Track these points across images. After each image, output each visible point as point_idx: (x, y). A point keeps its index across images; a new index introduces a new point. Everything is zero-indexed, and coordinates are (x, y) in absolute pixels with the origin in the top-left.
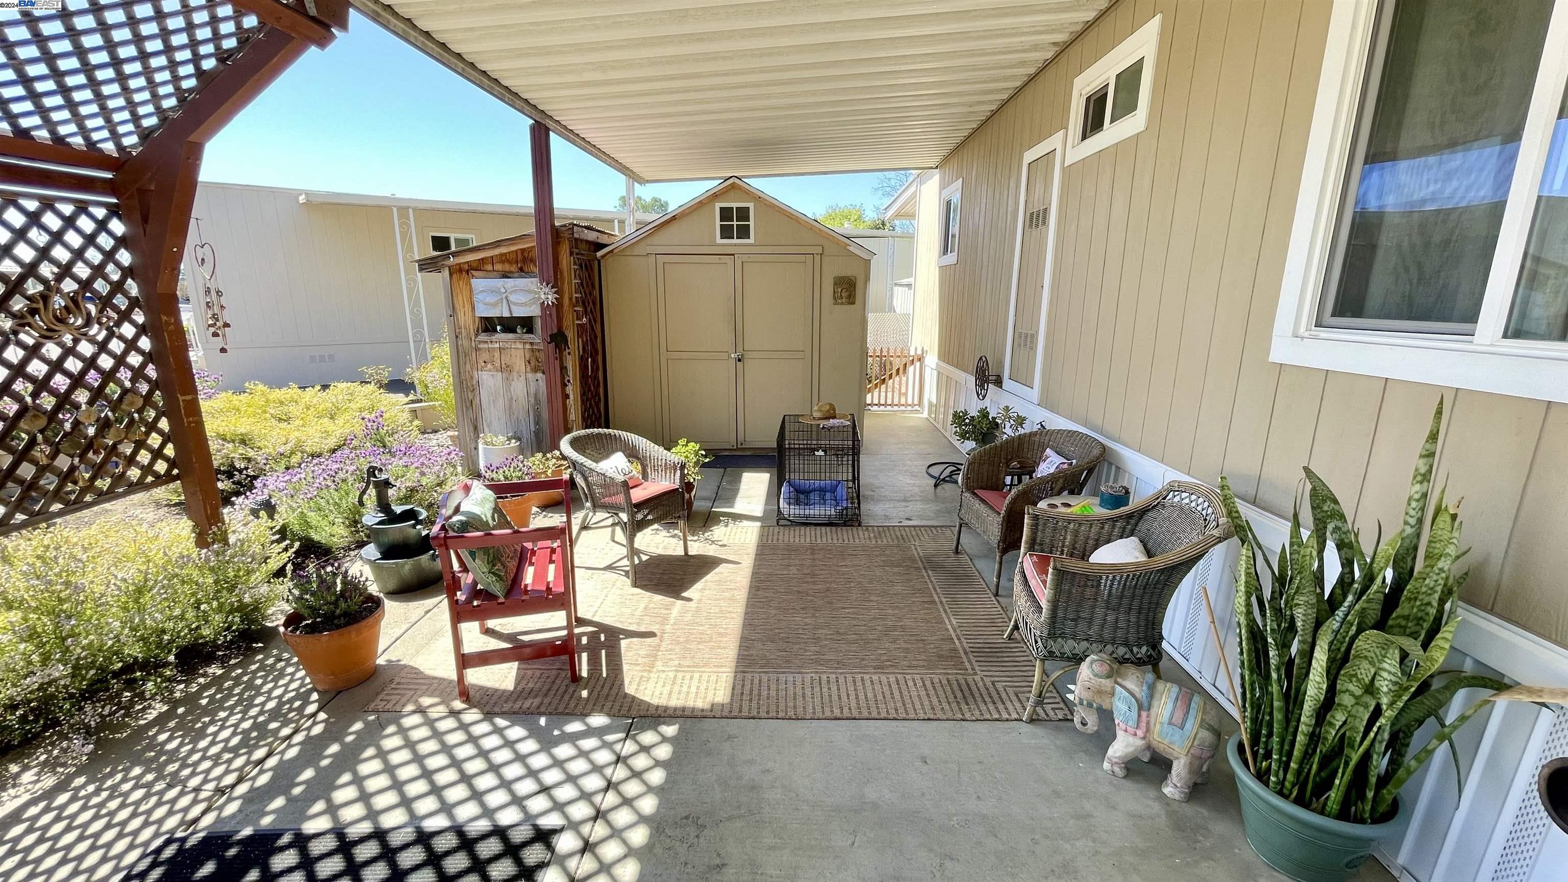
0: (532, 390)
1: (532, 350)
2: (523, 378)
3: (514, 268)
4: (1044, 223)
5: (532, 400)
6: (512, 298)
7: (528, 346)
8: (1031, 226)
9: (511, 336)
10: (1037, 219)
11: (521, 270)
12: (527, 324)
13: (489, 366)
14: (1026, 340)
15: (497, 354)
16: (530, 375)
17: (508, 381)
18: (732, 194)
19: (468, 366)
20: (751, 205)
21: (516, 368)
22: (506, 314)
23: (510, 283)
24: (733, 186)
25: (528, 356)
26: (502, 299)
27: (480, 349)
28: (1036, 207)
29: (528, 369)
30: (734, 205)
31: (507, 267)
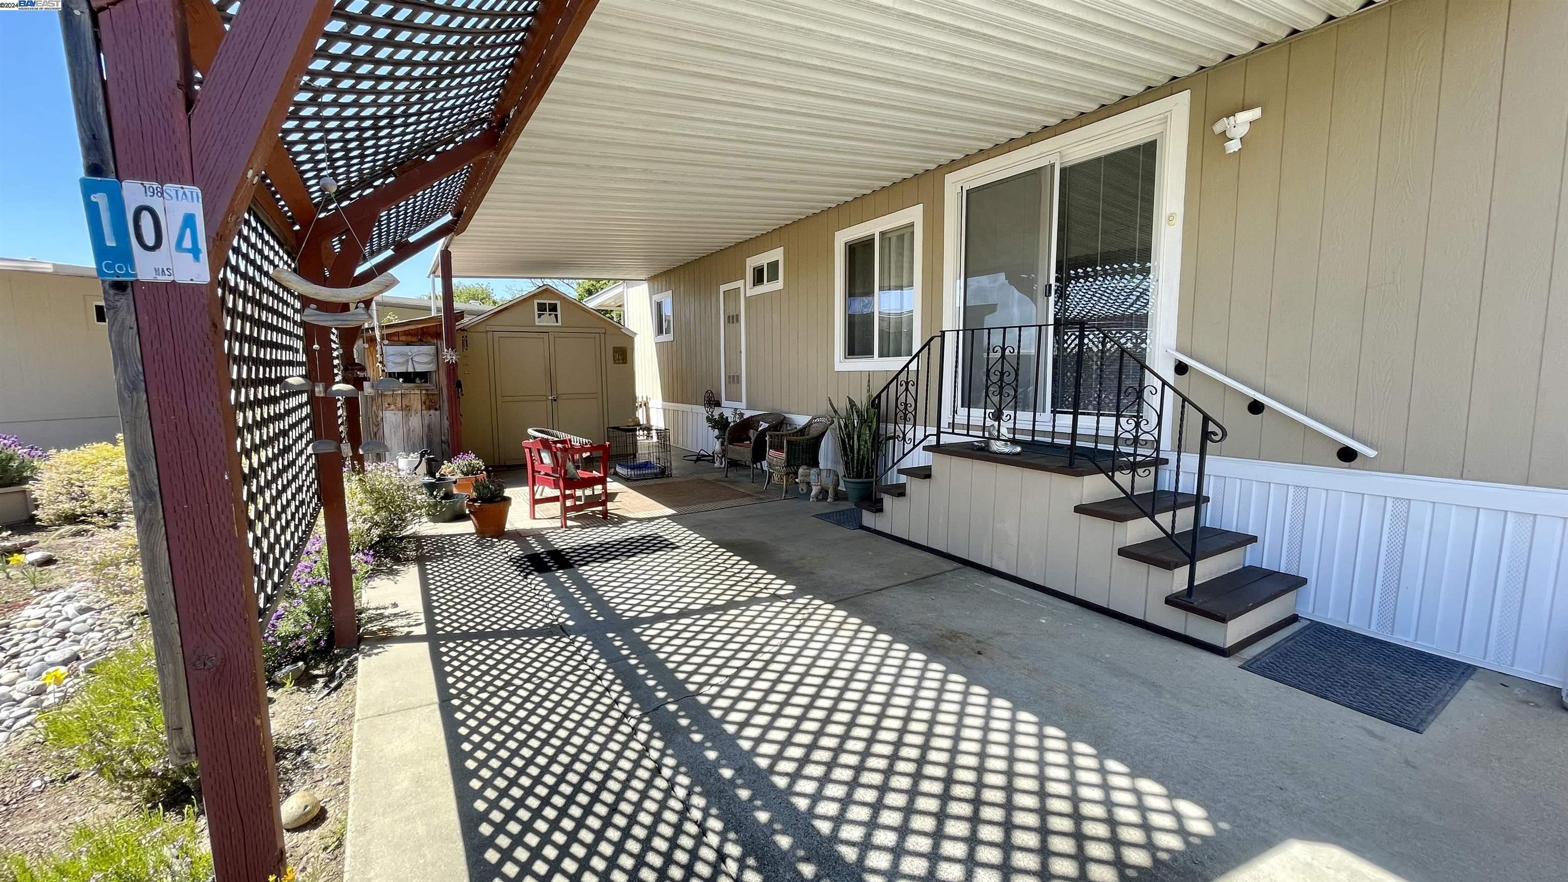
0: (426, 422)
1: (427, 395)
2: (419, 414)
3: (414, 339)
4: (737, 321)
5: (426, 429)
6: (415, 359)
7: (424, 392)
8: (729, 322)
9: (411, 385)
10: (733, 319)
11: (421, 340)
12: (424, 376)
13: (392, 407)
14: (734, 379)
15: (399, 399)
16: (424, 412)
17: (407, 418)
18: (544, 295)
19: (374, 408)
20: (558, 303)
21: (414, 407)
22: (411, 370)
23: (415, 349)
24: (546, 290)
25: (423, 398)
26: (408, 361)
27: (385, 395)
28: (732, 313)
29: (424, 407)
30: (547, 302)
31: (409, 339)
